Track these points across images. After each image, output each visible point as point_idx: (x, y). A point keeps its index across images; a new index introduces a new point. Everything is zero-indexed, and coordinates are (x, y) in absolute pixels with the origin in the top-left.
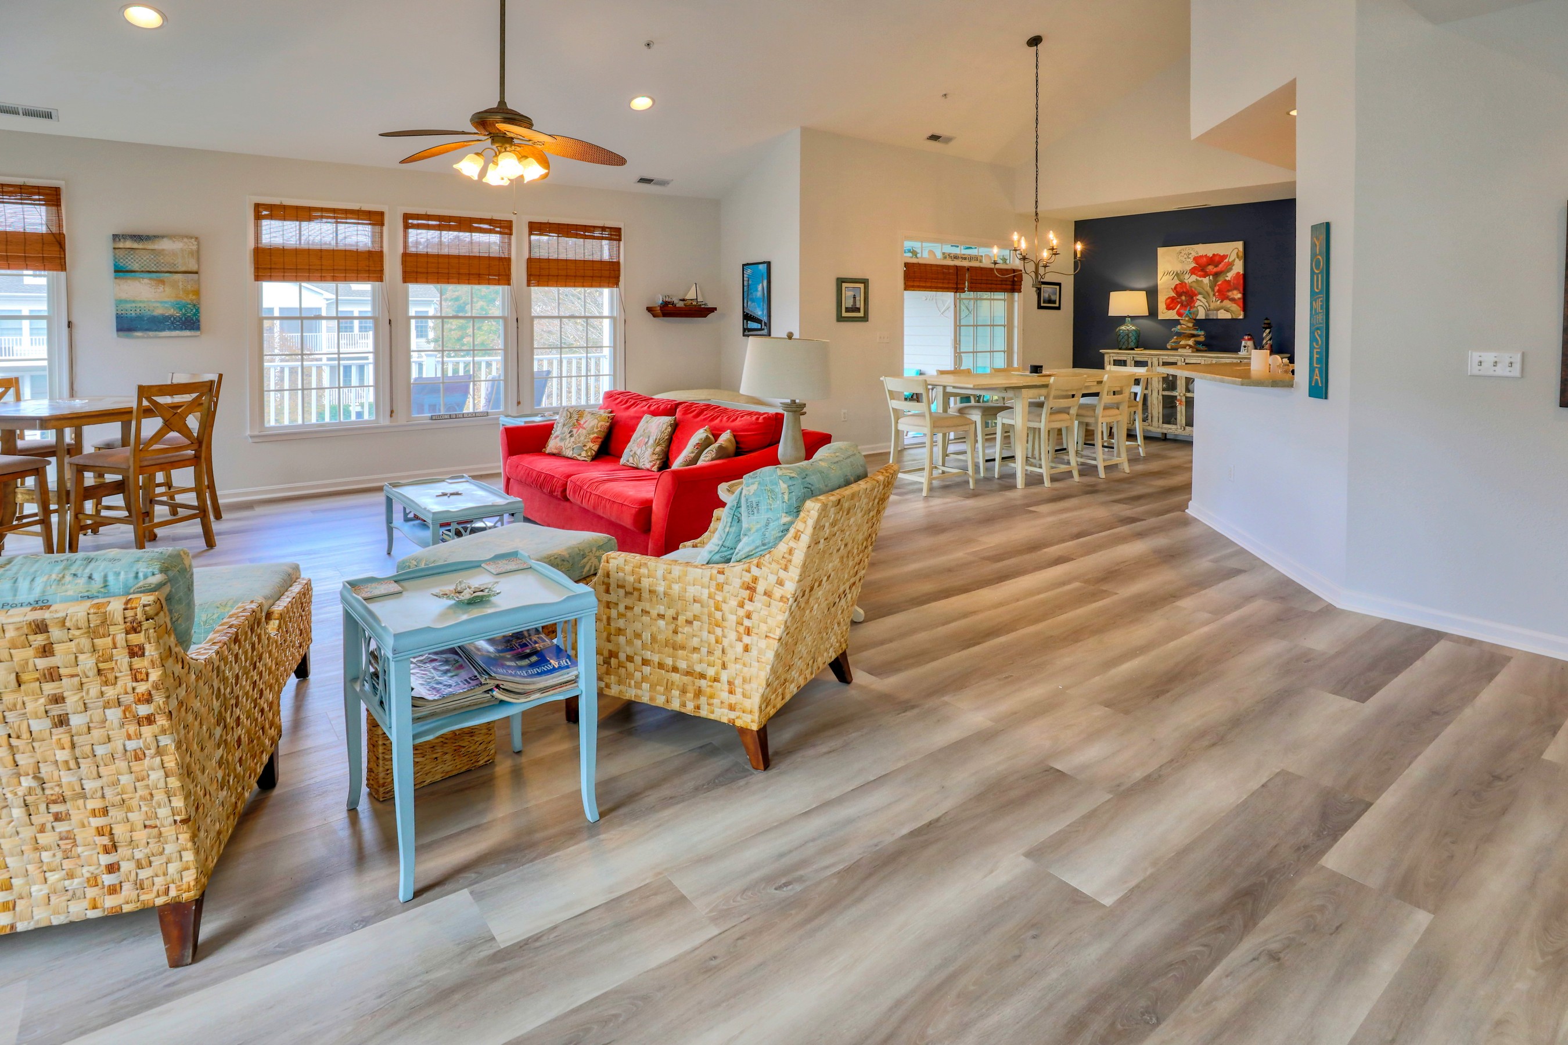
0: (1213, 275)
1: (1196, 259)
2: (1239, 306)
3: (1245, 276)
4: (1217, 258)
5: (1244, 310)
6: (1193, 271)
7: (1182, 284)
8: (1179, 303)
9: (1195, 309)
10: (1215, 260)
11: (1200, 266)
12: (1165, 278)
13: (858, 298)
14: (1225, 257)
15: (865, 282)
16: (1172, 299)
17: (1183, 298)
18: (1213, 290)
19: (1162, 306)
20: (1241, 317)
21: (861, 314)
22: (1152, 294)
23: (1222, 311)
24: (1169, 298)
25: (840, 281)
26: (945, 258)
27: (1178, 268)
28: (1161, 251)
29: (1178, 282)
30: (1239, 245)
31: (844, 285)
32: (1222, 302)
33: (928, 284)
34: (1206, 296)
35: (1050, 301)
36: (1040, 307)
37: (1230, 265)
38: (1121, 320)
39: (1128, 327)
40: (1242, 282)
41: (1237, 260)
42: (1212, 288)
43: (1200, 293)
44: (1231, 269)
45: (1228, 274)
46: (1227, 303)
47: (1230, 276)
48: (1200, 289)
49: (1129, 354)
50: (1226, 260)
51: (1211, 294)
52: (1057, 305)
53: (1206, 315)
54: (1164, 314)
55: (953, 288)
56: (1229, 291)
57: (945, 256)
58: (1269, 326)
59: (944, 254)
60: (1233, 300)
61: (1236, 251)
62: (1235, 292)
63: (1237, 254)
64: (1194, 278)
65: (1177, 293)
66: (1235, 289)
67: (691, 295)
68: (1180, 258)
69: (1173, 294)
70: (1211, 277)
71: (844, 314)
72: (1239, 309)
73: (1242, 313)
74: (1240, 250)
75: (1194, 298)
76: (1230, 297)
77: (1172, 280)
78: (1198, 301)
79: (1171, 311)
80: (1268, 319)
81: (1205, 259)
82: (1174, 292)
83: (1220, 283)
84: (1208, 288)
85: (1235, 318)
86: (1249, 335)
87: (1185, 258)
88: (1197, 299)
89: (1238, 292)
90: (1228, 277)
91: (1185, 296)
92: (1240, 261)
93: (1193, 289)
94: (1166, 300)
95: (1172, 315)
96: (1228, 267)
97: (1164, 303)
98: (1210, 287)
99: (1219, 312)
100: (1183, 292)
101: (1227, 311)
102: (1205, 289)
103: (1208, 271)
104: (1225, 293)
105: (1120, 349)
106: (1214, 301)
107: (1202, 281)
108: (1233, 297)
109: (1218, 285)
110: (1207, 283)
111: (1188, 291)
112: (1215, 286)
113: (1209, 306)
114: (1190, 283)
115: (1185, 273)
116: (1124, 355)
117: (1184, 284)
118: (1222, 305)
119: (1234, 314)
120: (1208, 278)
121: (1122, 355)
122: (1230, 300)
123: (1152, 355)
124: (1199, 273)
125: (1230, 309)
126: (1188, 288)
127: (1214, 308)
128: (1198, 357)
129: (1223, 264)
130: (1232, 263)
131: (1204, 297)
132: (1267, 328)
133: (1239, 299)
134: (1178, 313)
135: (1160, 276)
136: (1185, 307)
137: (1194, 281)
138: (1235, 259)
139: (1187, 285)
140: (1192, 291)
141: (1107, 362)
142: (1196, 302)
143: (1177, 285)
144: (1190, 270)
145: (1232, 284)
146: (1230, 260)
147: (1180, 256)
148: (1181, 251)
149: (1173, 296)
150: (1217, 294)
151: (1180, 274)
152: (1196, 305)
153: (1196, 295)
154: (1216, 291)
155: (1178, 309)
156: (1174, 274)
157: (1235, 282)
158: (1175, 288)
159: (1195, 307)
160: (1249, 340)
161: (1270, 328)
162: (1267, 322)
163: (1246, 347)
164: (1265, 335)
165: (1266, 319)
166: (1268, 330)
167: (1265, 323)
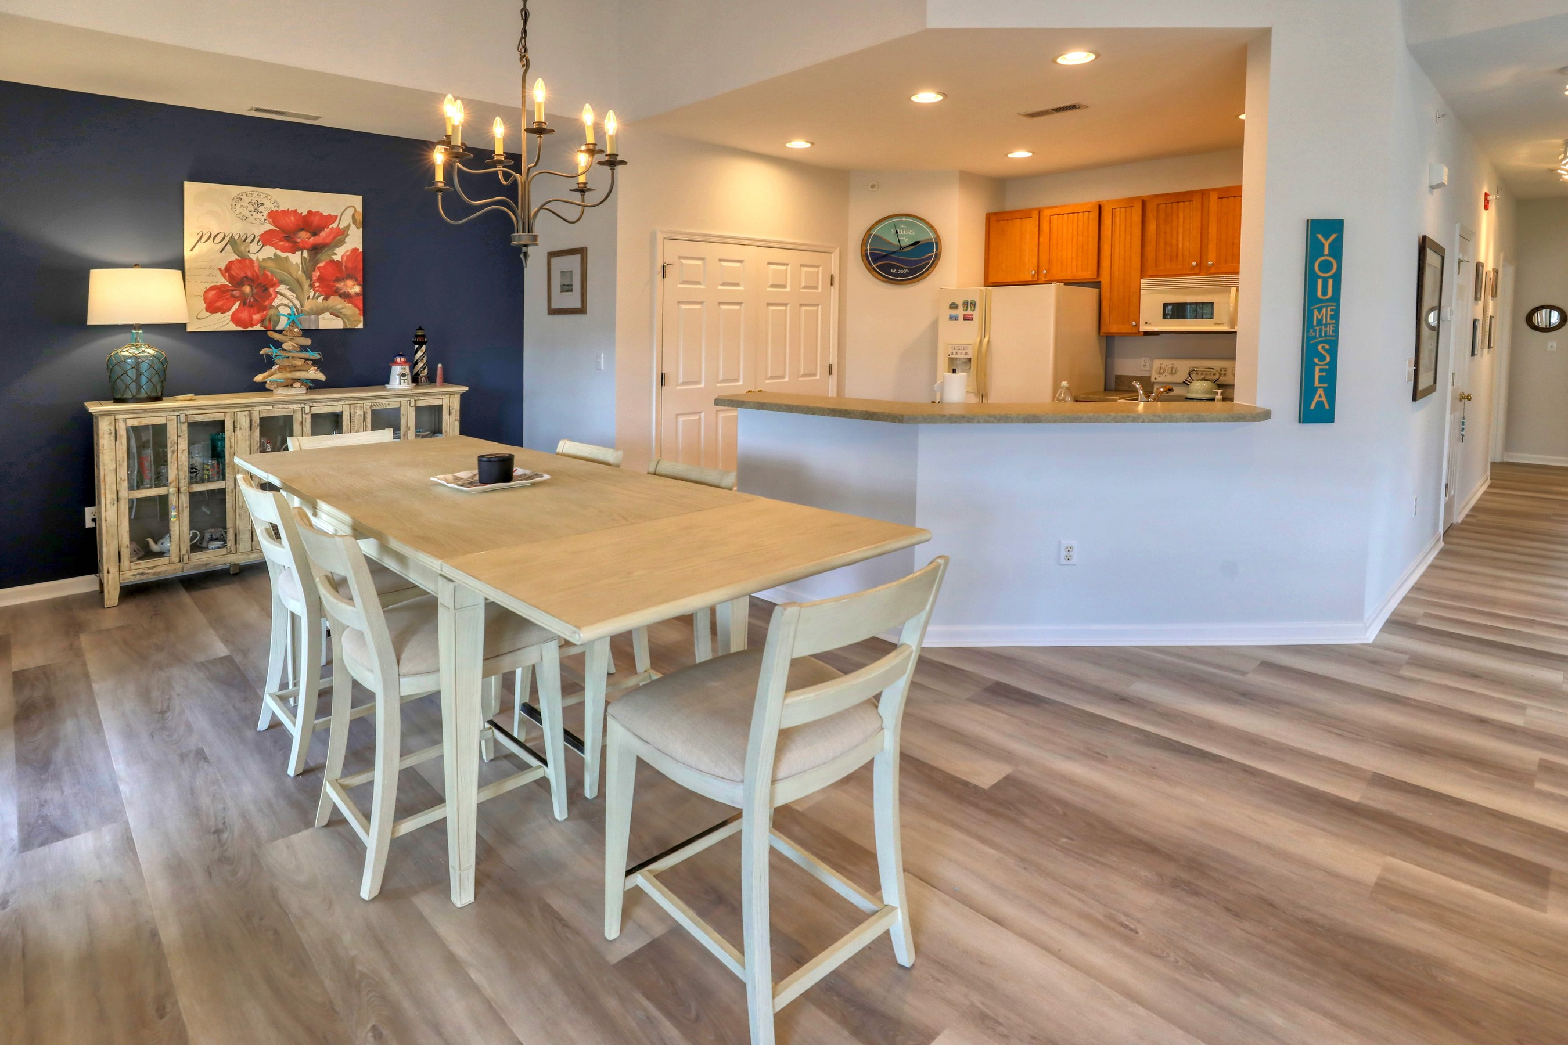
0: (309, 250)
1: (274, 216)
2: (356, 306)
4: (316, 220)
5: (365, 313)
6: (266, 239)
7: (244, 260)
8: (235, 298)
9: (272, 312)
10: (312, 223)
11: (283, 230)
12: (203, 247)
14: (332, 219)
16: (220, 290)
17: (247, 289)
18: (310, 278)
19: (197, 304)
20: (361, 326)
23: (327, 315)
24: (212, 288)
27: (236, 228)
28: (191, 189)
29: (234, 257)
30: (357, 201)
32: (326, 299)
34: (296, 287)
37: (341, 235)
38: (120, 332)
39: (139, 349)
40: (362, 266)
41: (352, 227)
42: (308, 273)
43: (282, 282)
44: (341, 242)
45: (337, 251)
46: (335, 301)
47: (340, 254)
48: (285, 275)
50: (334, 225)
51: (306, 284)
56: (338, 280)
60: (346, 296)
61: (351, 211)
62: (350, 283)
63: (353, 215)
64: (269, 251)
65: (231, 279)
66: (350, 277)
68: (239, 210)
69: (223, 281)
70: (305, 254)
72: (358, 311)
73: (362, 319)
74: (358, 212)
75: (271, 289)
76: (342, 291)
77: (221, 251)
78: (278, 295)
79: (218, 315)
80: (422, 330)
81: (292, 218)
82: (227, 277)
83: (321, 265)
84: (300, 272)
85: (349, 327)
86: (401, 356)
87: (250, 211)
88: (278, 293)
89: (355, 283)
90: (336, 254)
91: (251, 286)
92: (358, 229)
93: (269, 273)
94: (205, 292)
95: (223, 322)
96: (339, 237)
97: (202, 297)
98: (304, 271)
99: (320, 317)
100: (247, 277)
101: (337, 316)
102: (294, 275)
103: (299, 240)
104: (332, 284)
105: (118, 401)
106: (311, 297)
107: (287, 258)
108: (346, 290)
109: (318, 268)
110: (297, 263)
111: (257, 275)
112: (314, 270)
113: (302, 306)
114: (261, 260)
115: (249, 240)
116: (159, 414)
117: (247, 262)
118: (326, 305)
119: (348, 320)
120: (298, 253)
121: (153, 414)
122: (340, 296)
123: (236, 407)
124: (282, 243)
125: (341, 313)
126: (256, 269)
127: (312, 310)
128: (340, 399)
129: (327, 230)
130: (344, 231)
131: (291, 290)
132: (421, 344)
133: (357, 294)
134: (235, 319)
135: (189, 241)
136: (251, 306)
137: (269, 258)
138: (349, 226)
139: (256, 264)
140: (265, 275)
141: (106, 436)
142: (276, 297)
143: (231, 263)
144: (261, 235)
145: (343, 268)
146: (341, 227)
147: (238, 206)
148: (241, 197)
149: (223, 286)
150: (317, 284)
151: (239, 242)
152: (275, 304)
153: (274, 285)
154: (315, 278)
155: (237, 310)
156: (227, 239)
157: (350, 266)
158: (228, 268)
159: (271, 307)
160: (405, 362)
161: (425, 343)
162: (420, 333)
163: (404, 375)
164: (419, 354)
165: (420, 329)
166: (424, 347)
167: (417, 336)
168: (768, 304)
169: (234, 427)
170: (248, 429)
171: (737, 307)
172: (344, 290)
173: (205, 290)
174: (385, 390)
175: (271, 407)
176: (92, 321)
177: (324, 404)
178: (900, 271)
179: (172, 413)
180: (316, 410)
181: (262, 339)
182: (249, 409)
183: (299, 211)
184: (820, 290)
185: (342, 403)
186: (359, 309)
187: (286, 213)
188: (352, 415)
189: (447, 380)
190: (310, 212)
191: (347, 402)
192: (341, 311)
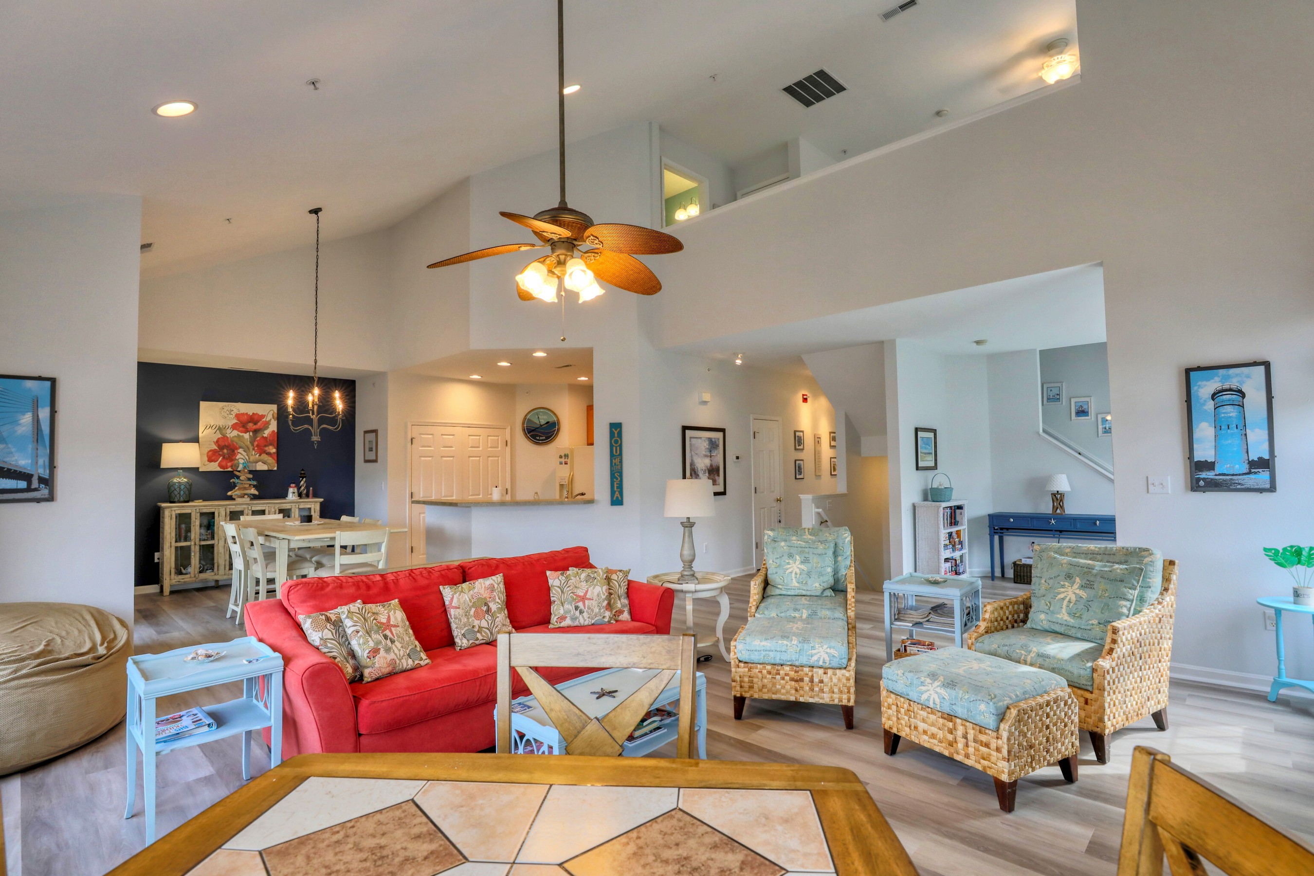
0: (253, 432)
1: (238, 416)
2: (273, 459)
3: (279, 435)
4: (256, 417)
5: (278, 462)
6: (234, 427)
7: (224, 437)
8: (220, 456)
11: (242, 423)
12: (207, 431)
14: (263, 416)
16: (214, 452)
17: (225, 451)
18: (253, 445)
19: (203, 458)
20: (275, 469)
23: (260, 463)
24: (211, 451)
27: (221, 423)
28: (204, 405)
29: (220, 436)
30: (275, 408)
32: (260, 455)
34: (247, 450)
37: (267, 424)
39: (180, 479)
40: (276, 439)
41: (273, 420)
42: (252, 443)
43: (240, 447)
44: (267, 428)
46: (264, 457)
47: (266, 433)
48: (242, 444)
50: (264, 420)
51: (251, 448)
54: (207, 465)
56: (266, 446)
60: (269, 454)
61: (272, 412)
62: (271, 447)
63: (273, 415)
64: (235, 433)
65: (219, 446)
66: (271, 444)
68: (223, 413)
69: (216, 448)
70: (251, 434)
72: (274, 461)
73: (277, 465)
74: (275, 413)
75: (236, 451)
77: (216, 433)
79: (213, 463)
81: (246, 417)
82: (217, 446)
83: (258, 439)
84: (249, 443)
85: (270, 469)
86: (293, 483)
87: (227, 414)
89: (273, 447)
90: (264, 434)
91: (227, 450)
92: (275, 421)
95: (214, 467)
96: (266, 426)
97: (206, 455)
99: (257, 464)
100: (226, 446)
101: (265, 464)
102: (246, 444)
103: (248, 427)
104: (263, 448)
105: (172, 502)
106: (253, 455)
107: (243, 436)
109: (257, 441)
110: (247, 438)
111: (230, 444)
112: (255, 441)
113: (249, 459)
114: (231, 437)
115: (227, 428)
116: (187, 508)
117: (226, 438)
118: (260, 459)
119: (270, 466)
120: (248, 433)
121: (184, 508)
122: (266, 454)
123: (218, 506)
124: (240, 429)
125: (267, 462)
126: (229, 442)
128: (265, 504)
129: (261, 422)
130: (269, 423)
133: (274, 453)
134: (220, 465)
135: (201, 429)
136: (227, 459)
137: (235, 436)
138: (271, 420)
139: (229, 439)
140: (234, 444)
141: (167, 518)
143: (219, 438)
144: (232, 425)
145: (267, 440)
146: (267, 420)
148: (224, 408)
149: (216, 450)
150: (256, 448)
151: (222, 429)
152: (237, 458)
153: (237, 449)
154: (255, 445)
155: (221, 462)
156: (218, 428)
157: (271, 439)
158: (217, 441)
159: (236, 459)
160: (295, 486)
161: (305, 477)
162: (303, 472)
163: (294, 493)
164: (302, 483)
165: (303, 470)
166: (304, 479)
167: (301, 474)
168: (469, 457)
169: (219, 516)
170: (225, 516)
171: (452, 459)
172: (268, 451)
173: (207, 452)
174: (286, 499)
176: (163, 466)
178: (541, 438)
179: (193, 508)
181: (232, 475)
182: (225, 507)
183: (249, 413)
184: (499, 449)
187: (243, 414)
189: (315, 495)
190: (254, 414)
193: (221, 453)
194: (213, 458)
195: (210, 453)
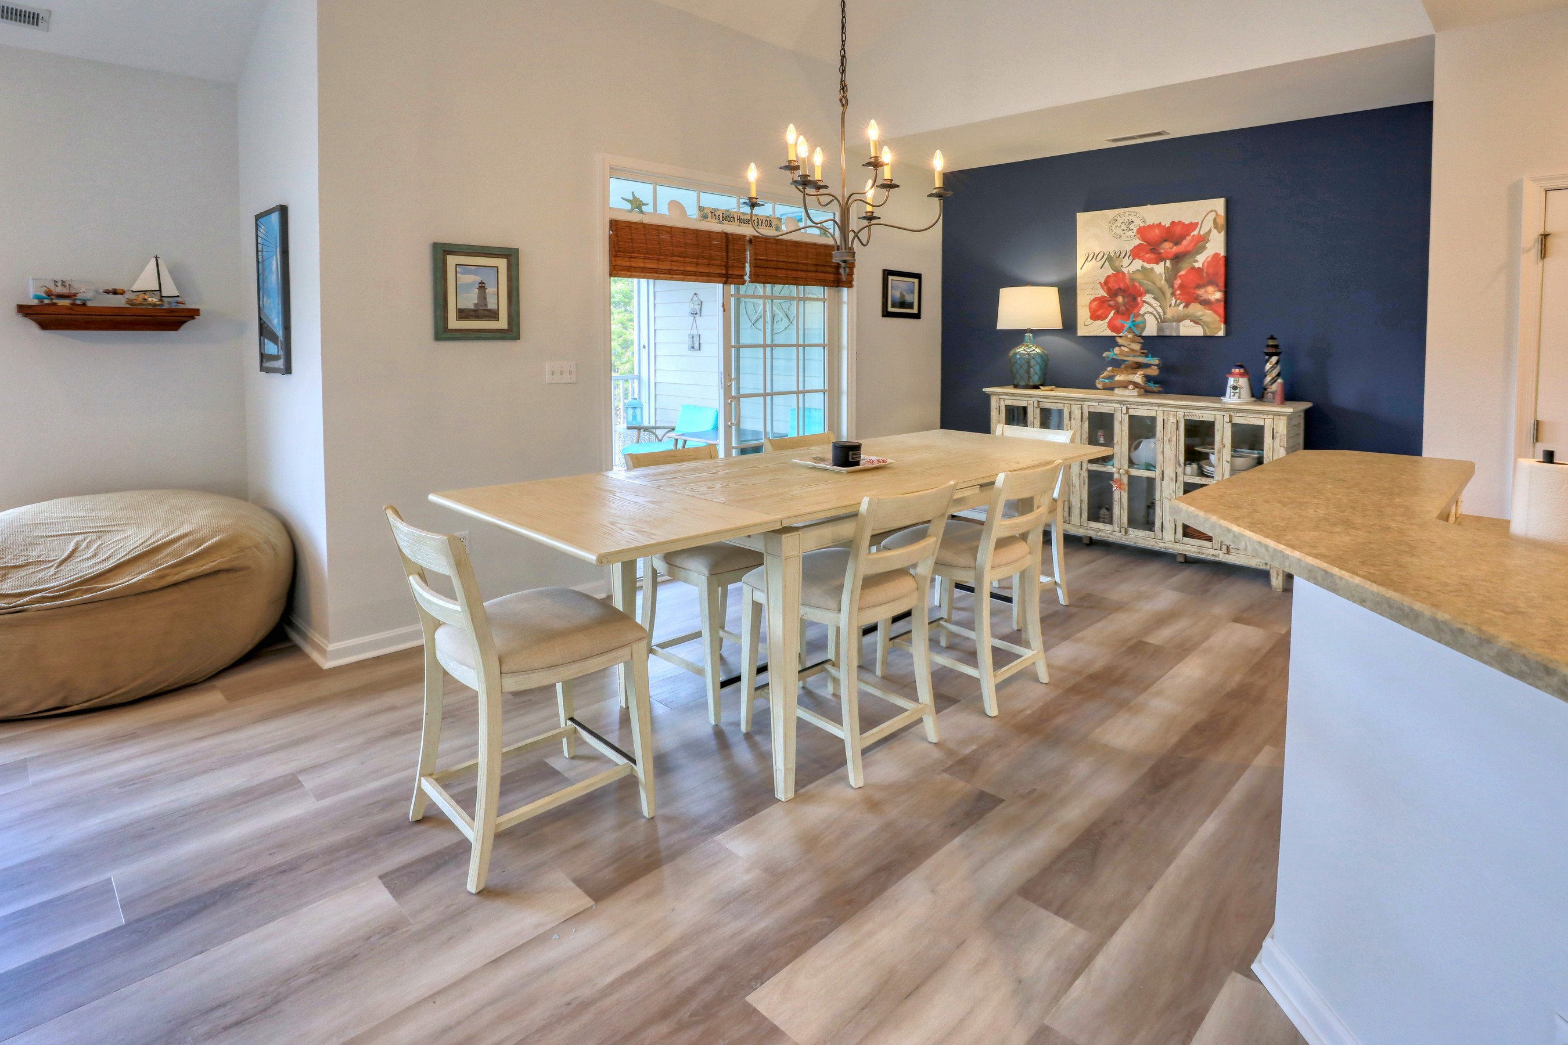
0: (1172, 259)
1: (1142, 232)
2: (1216, 312)
3: (1227, 259)
4: (1178, 230)
5: (1227, 321)
6: (1136, 253)
7: (1118, 274)
8: (1111, 307)
9: (1139, 319)
10: (1175, 233)
11: (1149, 243)
12: (1089, 265)
13: (490, 290)
14: (1193, 226)
15: (511, 256)
16: (1101, 301)
17: (1120, 299)
18: (1172, 286)
19: (1083, 313)
20: (1221, 333)
21: (502, 323)
22: (1068, 292)
23: (1187, 322)
24: (1095, 299)
25: (442, 252)
26: (704, 217)
27: (1112, 247)
28: (1082, 218)
29: (1111, 272)
30: (1218, 205)
31: (452, 260)
32: (1186, 306)
33: (666, 266)
34: (1160, 295)
35: (903, 304)
36: (886, 314)
37: (1201, 242)
38: (1017, 336)
39: (1027, 350)
40: (1222, 270)
41: (1214, 231)
42: (1170, 282)
43: (1148, 292)
44: (1204, 248)
45: (1198, 257)
46: (1196, 309)
47: (1201, 260)
48: (1148, 284)
49: (1031, 396)
50: (1196, 232)
51: (1168, 292)
52: (915, 311)
53: (1160, 329)
54: (1088, 327)
55: (719, 275)
56: (1199, 286)
57: (704, 213)
58: (1275, 351)
59: (701, 209)
60: (1206, 303)
61: (1212, 216)
62: (1210, 289)
63: (1215, 220)
64: (1138, 264)
65: (1109, 291)
66: (1211, 283)
67: (146, 281)
68: (1115, 230)
69: (1102, 293)
70: (1168, 264)
71: (453, 323)
72: (1218, 318)
73: (1223, 326)
74: (1220, 215)
75: (1139, 299)
76: (1202, 298)
77: (1101, 268)
78: (1145, 304)
79: (1099, 322)
80: (1275, 339)
81: (1157, 231)
82: (1106, 290)
83: (1183, 273)
84: (1163, 281)
85: (1209, 334)
87: (1123, 230)
88: (1144, 302)
89: (1216, 289)
90: (1197, 261)
91: (1123, 296)
92: (1220, 233)
93: (1137, 284)
94: (1090, 303)
95: (1102, 328)
96: (1199, 245)
97: (1088, 308)
98: (1166, 280)
99: (1181, 324)
100: (1120, 289)
101: (1197, 323)
102: (1158, 283)
103: (1162, 251)
104: (1193, 291)
105: (1016, 387)
106: (1173, 305)
107: (1152, 269)
108: (1206, 297)
109: (1180, 276)
110: (1160, 273)
111: (1128, 287)
112: (1175, 278)
113: (1165, 314)
114: (1131, 272)
115: (1122, 256)
116: (1023, 398)
117: (1121, 275)
118: (1186, 312)
119: (1208, 327)
120: (1162, 264)
121: (1020, 398)
122: (1201, 303)
123: (1071, 400)
124: (1148, 256)
125: (1201, 320)
126: (1127, 281)
127: (1173, 317)
128: (1152, 404)
129: (1188, 238)
130: (1205, 237)
131: (1155, 298)
132: (1271, 355)
133: (1218, 301)
134: (1110, 326)
135: (1080, 260)
136: (1123, 314)
137: (1138, 270)
138: (1210, 231)
139: (1127, 276)
140: (1134, 286)
141: (995, 410)
142: (1143, 306)
143: (1109, 277)
144: (1132, 250)
145: (1205, 274)
146: (1202, 233)
147: (1114, 227)
148: (1116, 218)
149: (1103, 297)
150: (1178, 292)
151: (1114, 258)
152: (1142, 312)
153: (1141, 295)
154: (1176, 286)
155: (1112, 318)
156: (1105, 257)
157: (1211, 271)
158: (1106, 282)
159: (1139, 315)
160: (1242, 375)
161: (1276, 355)
162: (1271, 343)
163: (1235, 388)
164: (1268, 366)
165: (1272, 338)
166: (1275, 360)
167: (1268, 346)
169: (1070, 417)
170: (1080, 420)
172: (1204, 297)
173: (1089, 301)
175: (1096, 404)
177: (1140, 407)
179: (1031, 399)
180: (1132, 412)
182: (1081, 403)
183: (1163, 224)
185: (1156, 408)
186: (1219, 315)
187: (1151, 227)
188: (1165, 422)
189: (1292, 398)
190: (1173, 223)
191: (1160, 408)
192: (1201, 318)
193: (1112, 303)
194: (1099, 313)
195: (1096, 303)
